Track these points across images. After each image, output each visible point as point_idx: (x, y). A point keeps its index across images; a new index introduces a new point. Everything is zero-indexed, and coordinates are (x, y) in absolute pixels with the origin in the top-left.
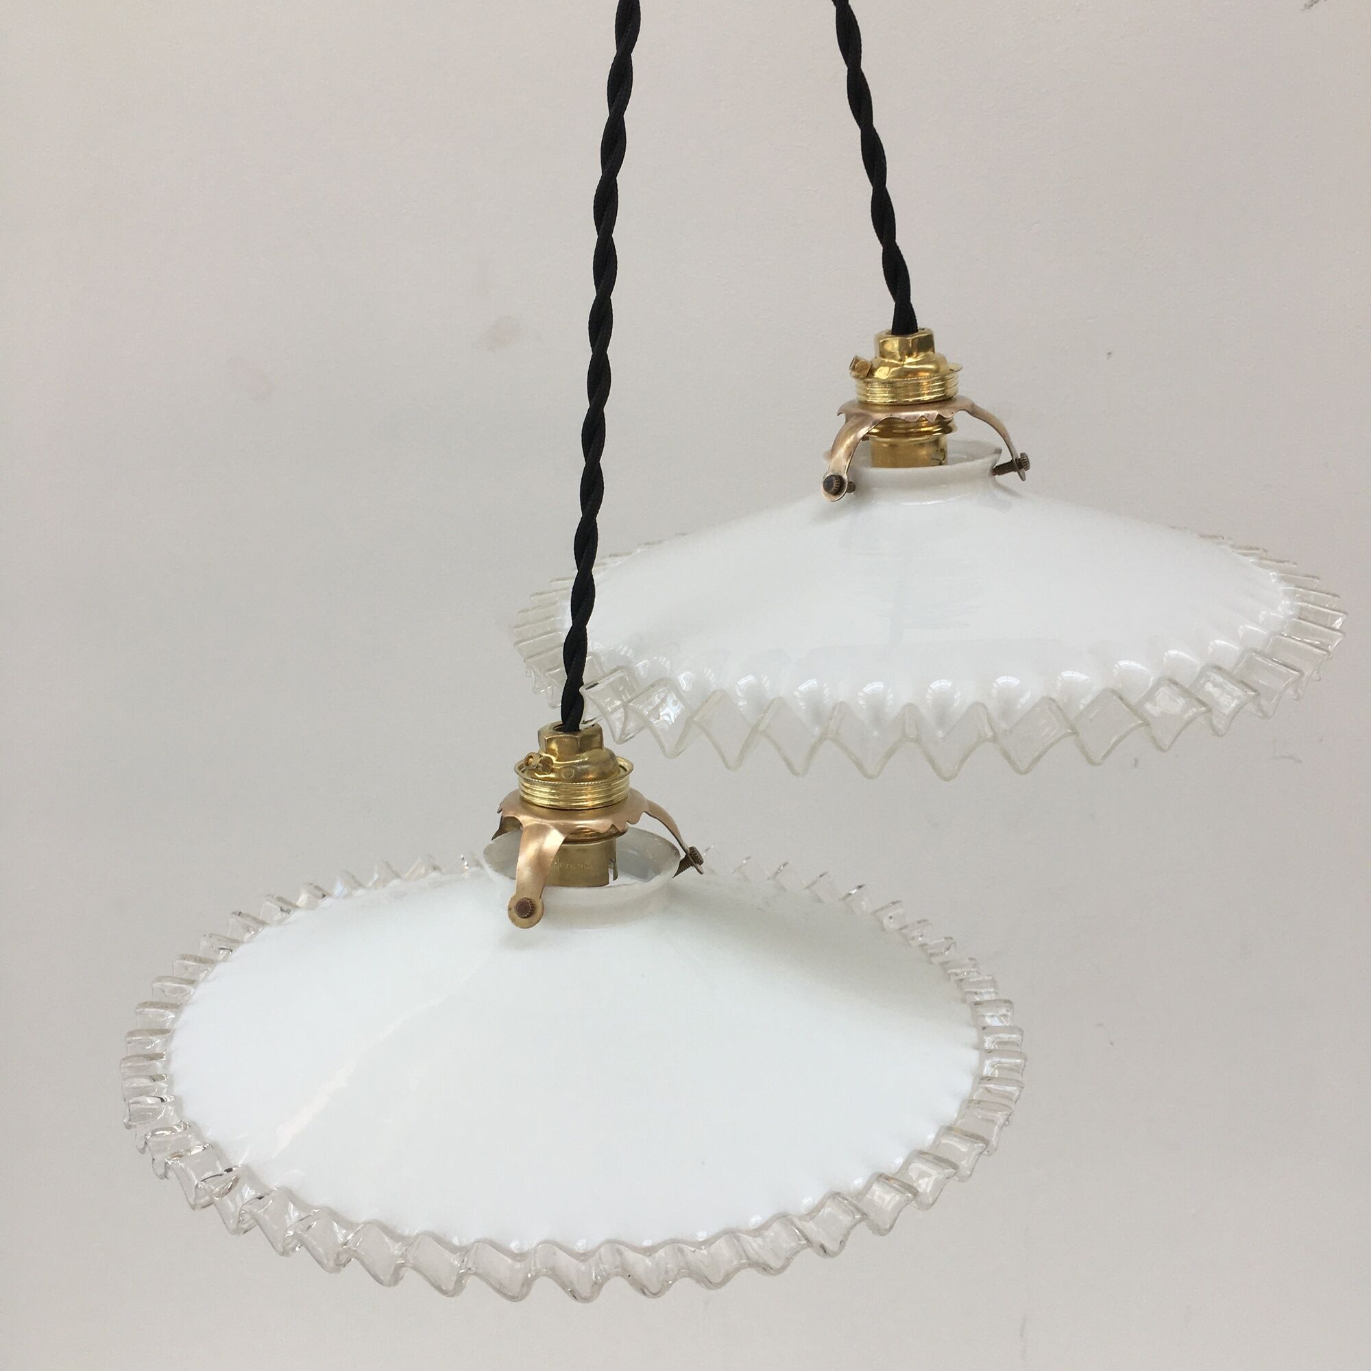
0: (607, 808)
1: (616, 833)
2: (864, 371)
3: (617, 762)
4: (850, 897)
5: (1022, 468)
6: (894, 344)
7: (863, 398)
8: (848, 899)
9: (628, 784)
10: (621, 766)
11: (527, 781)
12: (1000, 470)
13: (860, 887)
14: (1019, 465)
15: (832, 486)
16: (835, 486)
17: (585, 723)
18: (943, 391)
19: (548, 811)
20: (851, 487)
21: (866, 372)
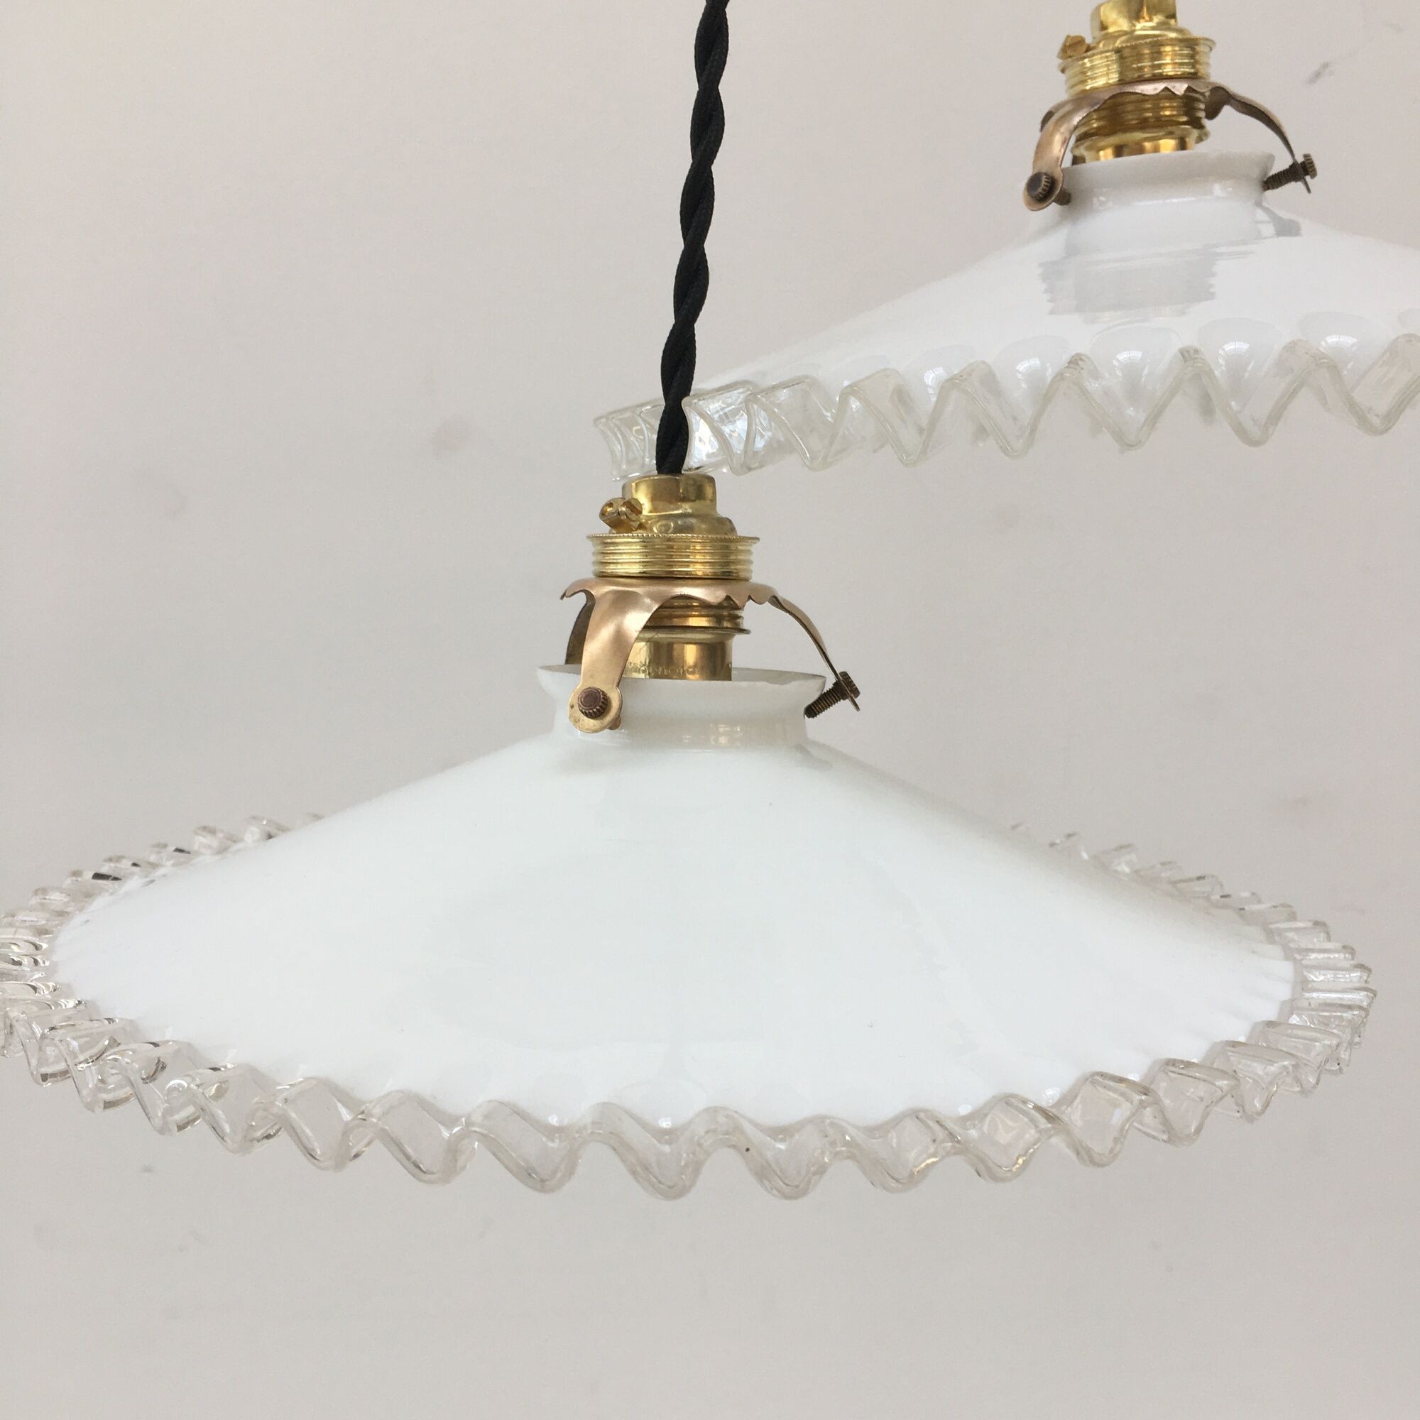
2: (1078, 49)
5: (1307, 174)
6: (1120, 11)
12: (1275, 182)
14: (1302, 170)
15: (1038, 189)
16: (1043, 186)
18: (1192, 65)
19: (634, 581)
20: (1064, 197)
21: (1084, 49)
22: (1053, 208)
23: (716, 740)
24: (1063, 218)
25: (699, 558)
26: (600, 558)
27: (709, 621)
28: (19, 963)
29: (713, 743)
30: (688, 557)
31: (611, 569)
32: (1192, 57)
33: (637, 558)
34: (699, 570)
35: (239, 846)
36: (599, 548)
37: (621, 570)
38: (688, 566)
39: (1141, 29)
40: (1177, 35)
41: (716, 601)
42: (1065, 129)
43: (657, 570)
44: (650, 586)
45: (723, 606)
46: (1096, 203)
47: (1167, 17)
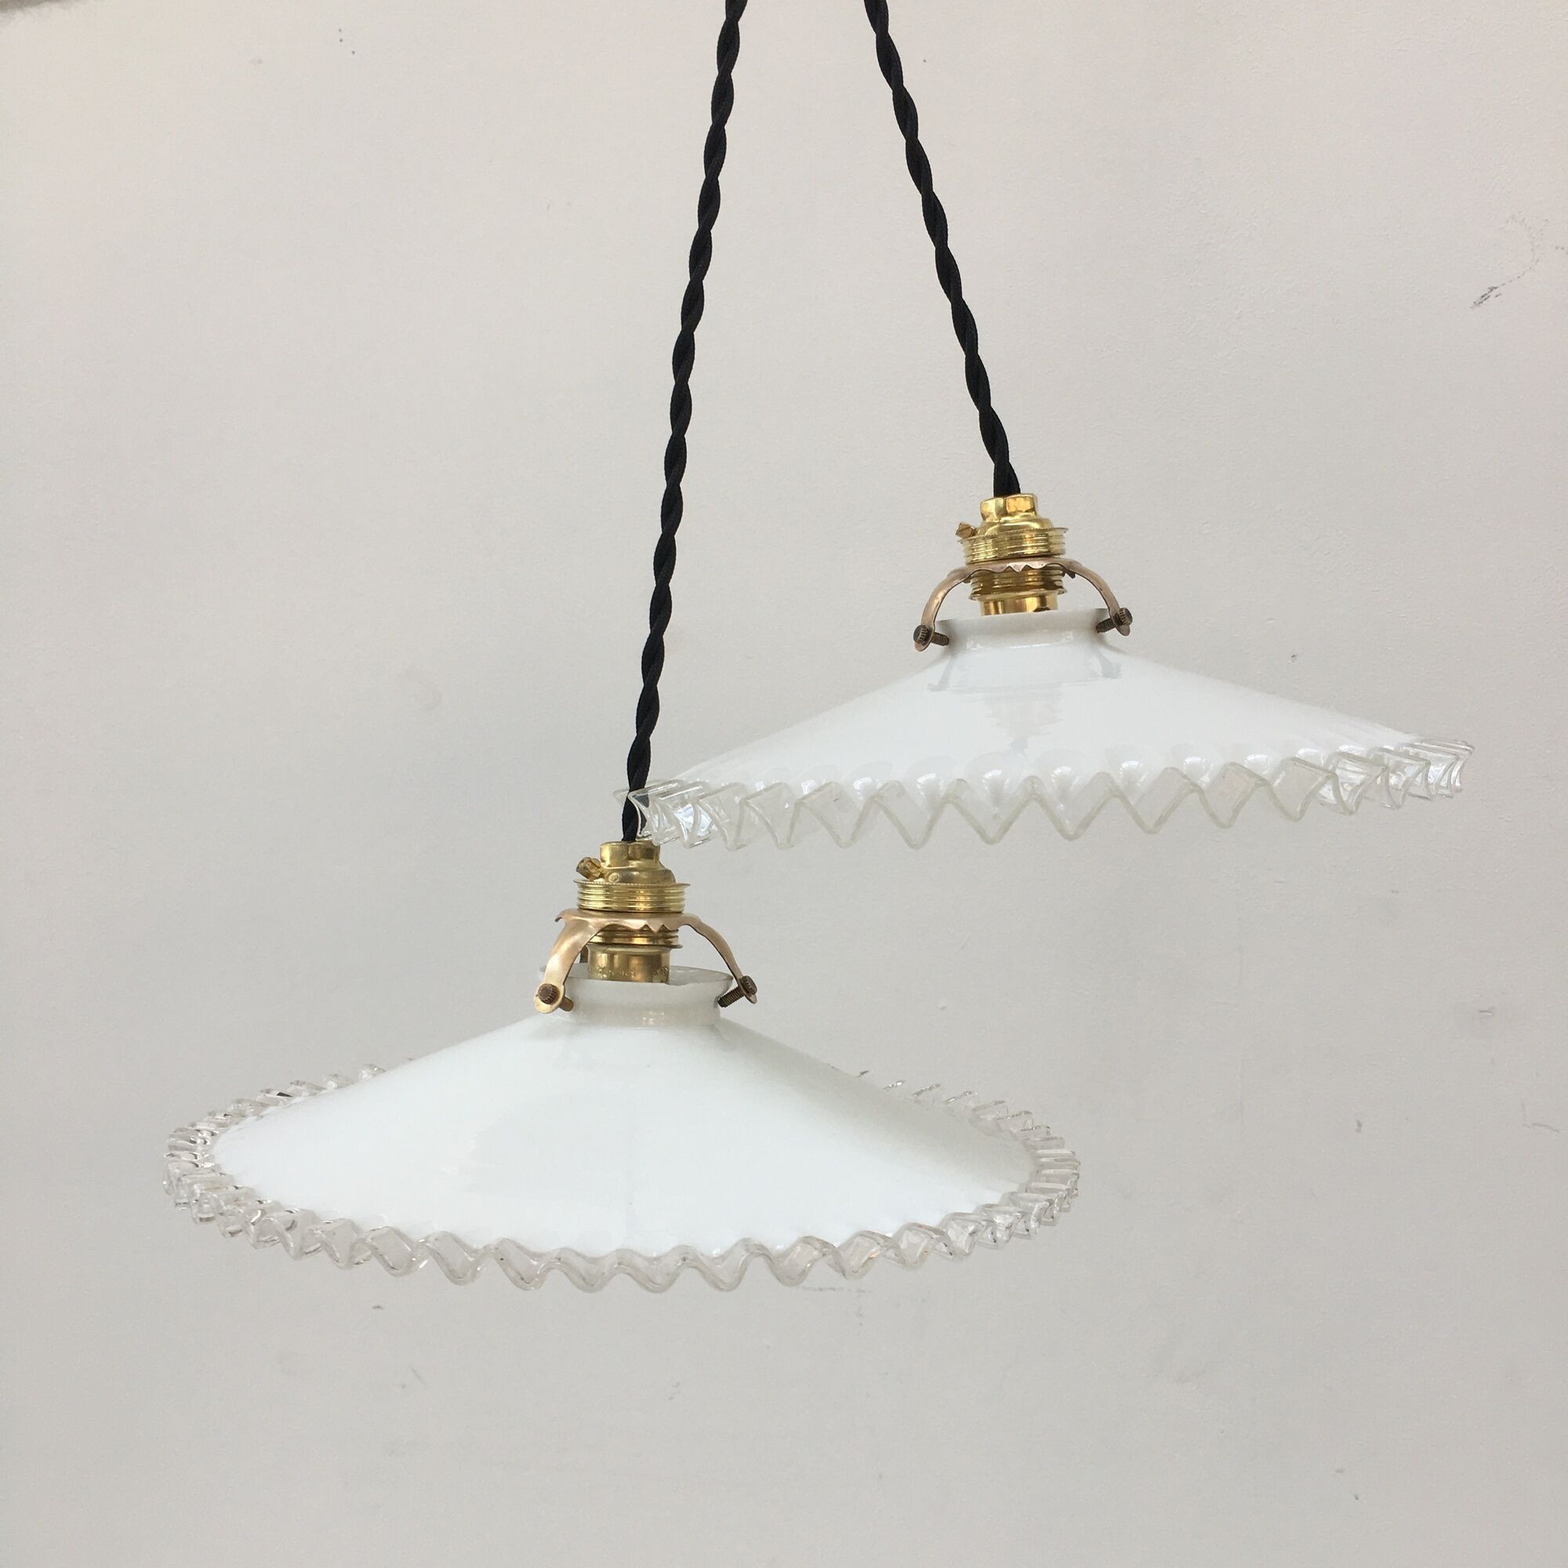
0: (658, 911)
1: (666, 939)
2: (967, 532)
3: (674, 879)
5: (1123, 623)
6: (992, 505)
7: (970, 559)
9: (683, 900)
10: (677, 883)
11: (585, 888)
12: (1102, 626)
14: (1119, 620)
15: (919, 636)
16: (922, 635)
17: (640, 838)
18: (1048, 546)
19: (600, 914)
20: (943, 640)
21: (969, 532)
22: (934, 648)
23: (647, 1021)
24: (944, 655)
25: (642, 899)
26: (581, 896)
27: (647, 941)
28: (194, 1142)
29: (644, 1023)
30: (635, 898)
31: (585, 904)
32: (1047, 540)
33: (602, 898)
34: (641, 907)
35: (323, 1092)
36: (581, 890)
37: (592, 905)
38: (635, 904)
39: (1005, 522)
40: (1036, 526)
41: (655, 928)
42: (941, 595)
43: (614, 906)
44: (605, 917)
45: (660, 931)
46: (968, 645)
47: (1027, 511)
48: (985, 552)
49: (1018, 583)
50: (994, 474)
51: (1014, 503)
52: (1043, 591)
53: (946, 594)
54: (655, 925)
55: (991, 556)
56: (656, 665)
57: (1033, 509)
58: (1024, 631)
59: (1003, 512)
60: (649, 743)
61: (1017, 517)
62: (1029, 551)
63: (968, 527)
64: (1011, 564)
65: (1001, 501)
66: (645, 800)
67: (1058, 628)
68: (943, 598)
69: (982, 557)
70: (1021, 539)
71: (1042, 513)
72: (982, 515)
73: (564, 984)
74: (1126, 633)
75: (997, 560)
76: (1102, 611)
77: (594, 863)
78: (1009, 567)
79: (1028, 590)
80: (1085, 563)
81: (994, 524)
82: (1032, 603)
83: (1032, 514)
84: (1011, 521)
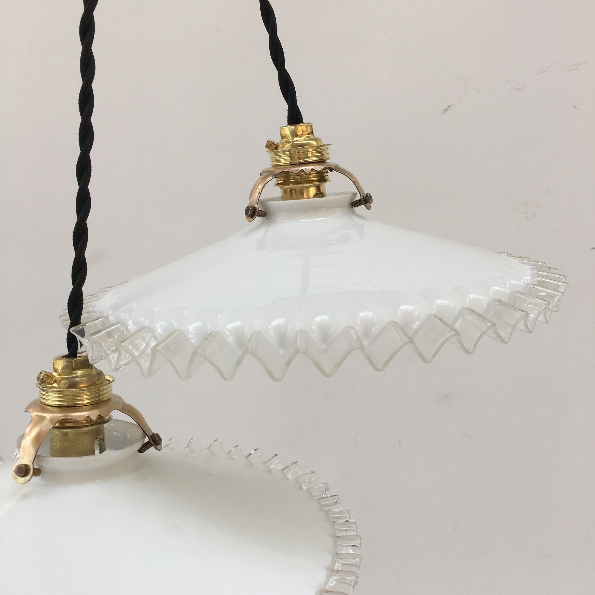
0: (95, 404)
1: (101, 420)
2: (272, 147)
3: (105, 377)
4: (251, 456)
5: (367, 202)
6: (287, 131)
7: (275, 163)
8: (249, 457)
9: (110, 390)
10: (107, 380)
11: (43, 390)
12: (355, 204)
13: (256, 450)
14: (366, 200)
15: (249, 212)
16: (250, 211)
17: (79, 353)
18: (321, 156)
19: (56, 409)
20: (263, 214)
21: (274, 147)
22: (258, 219)
24: (263, 223)
25: (84, 397)
30: (80, 398)
32: (321, 152)
33: (57, 399)
34: (85, 402)
37: (50, 403)
38: (80, 402)
39: (297, 141)
40: (314, 143)
41: (94, 418)
42: (260, 187)
43: (65, 404)
44: (60, 413)
45: (98, 418)
46: (278, 219)
47: (308, 134)
48: (284, 160)
49: (304, 179)
50: (288, 110)
51: (300, 128)
52: (317, 183)
53: (263, 187)
54: (94, 414)
55: (288, 162)
56: (83, 241)
57: (312, 133)
58: (313, 210)
59: (295, 134)
60: (82, 291)
61: (303, 138)
62: (311, 159)
63: (273, 143)
64: (303, 168)
65: (293, 127)
66: (82, 333)
67: (331, 207)
68: (262, 189)
69: (283, 163)
70: (307, 152)
71: (316, 134)
72: (281, 136)
73: (33, 463)
74: (368, 208)
75: (292, 165)
76: (355, 194)
77: (49, 376)
78: (302, 169)
79: (310, 183)
80: (342, 166)
81: (289, 142)
82: (312, 191)
83: (311, 135)
84: (299, 140)
